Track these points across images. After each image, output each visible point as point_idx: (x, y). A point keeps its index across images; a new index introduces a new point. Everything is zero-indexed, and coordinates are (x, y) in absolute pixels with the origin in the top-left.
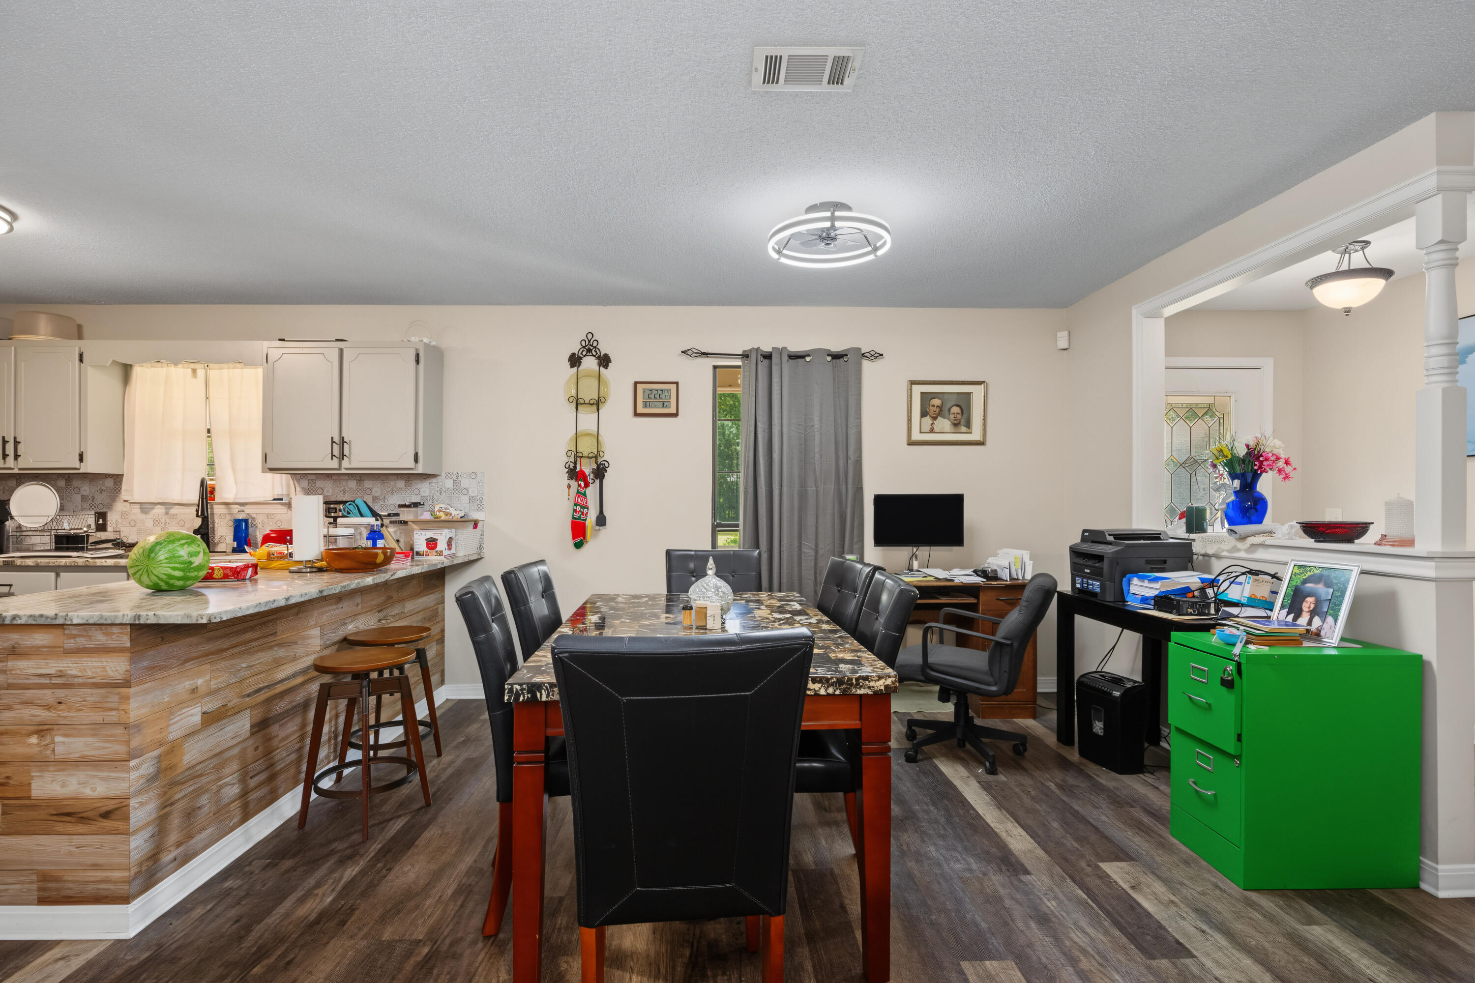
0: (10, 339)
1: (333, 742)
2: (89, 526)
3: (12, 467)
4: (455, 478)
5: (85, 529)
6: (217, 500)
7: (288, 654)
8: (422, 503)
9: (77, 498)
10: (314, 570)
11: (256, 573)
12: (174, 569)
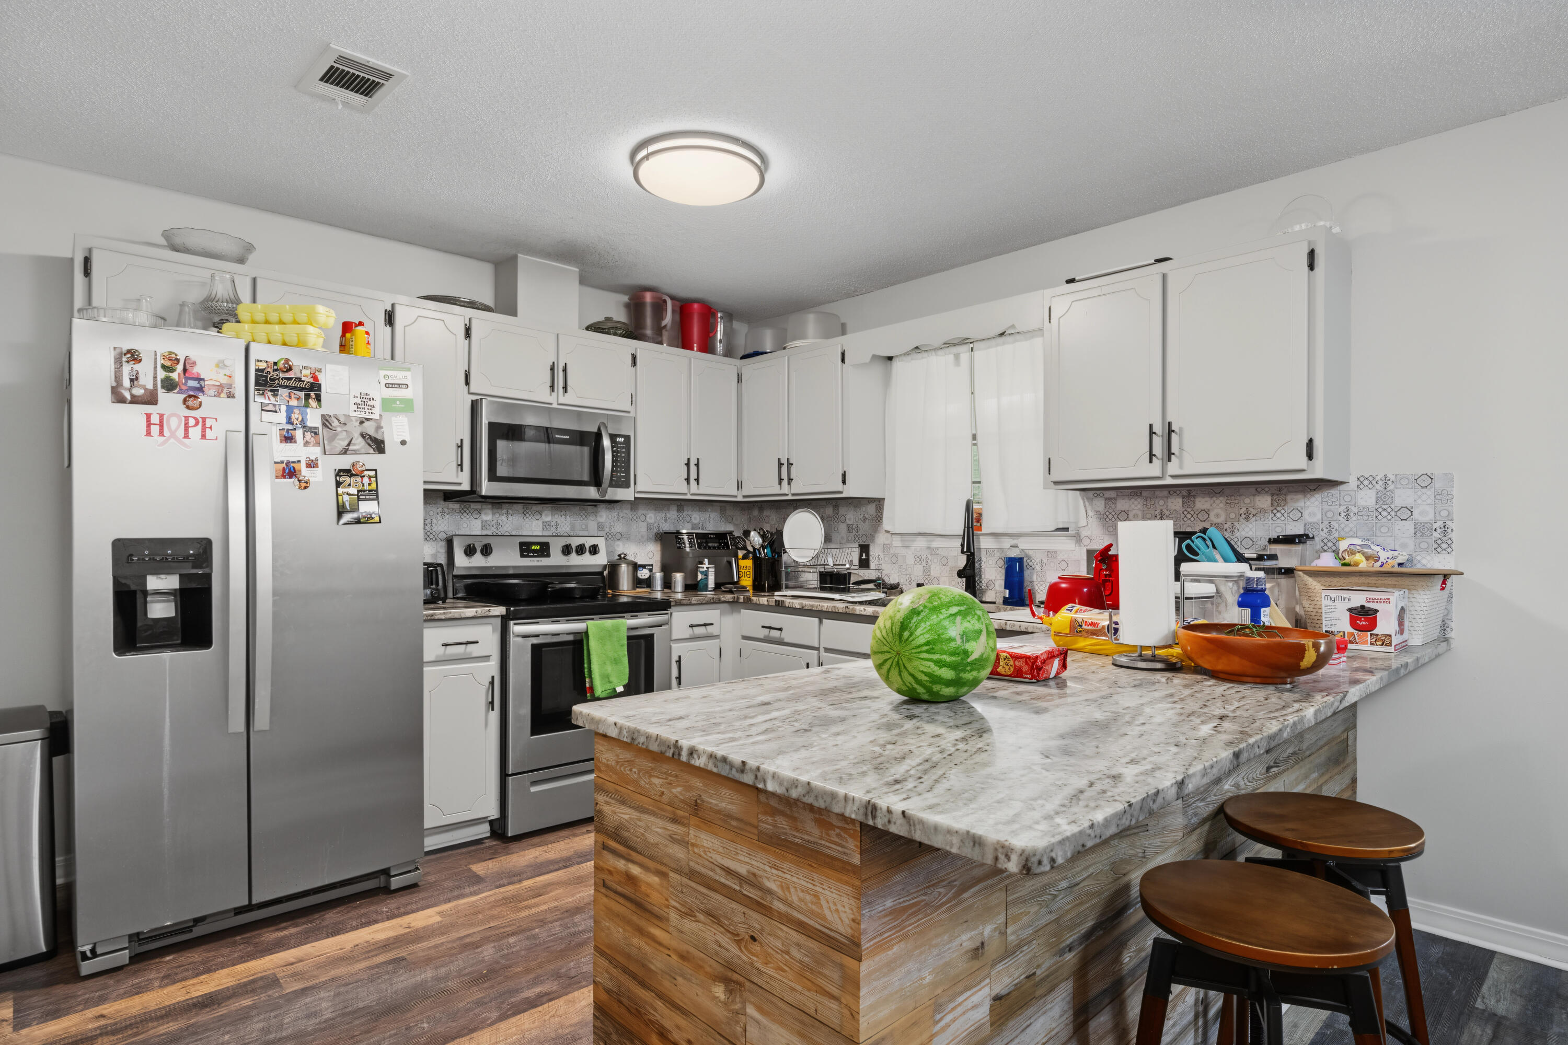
0: (784, 348)
1: (1200, 1022)
2: (851, 563)
3: (787, 493)
4: (1379, 487)
5: (848, 566)
6: (984, 530)
7: (1133, 851)
8: (1311, 536)
9: (843, 527)
10: (1159, 666)
11: (1064, 666)
12: (941, 664)
